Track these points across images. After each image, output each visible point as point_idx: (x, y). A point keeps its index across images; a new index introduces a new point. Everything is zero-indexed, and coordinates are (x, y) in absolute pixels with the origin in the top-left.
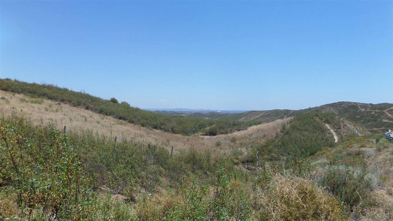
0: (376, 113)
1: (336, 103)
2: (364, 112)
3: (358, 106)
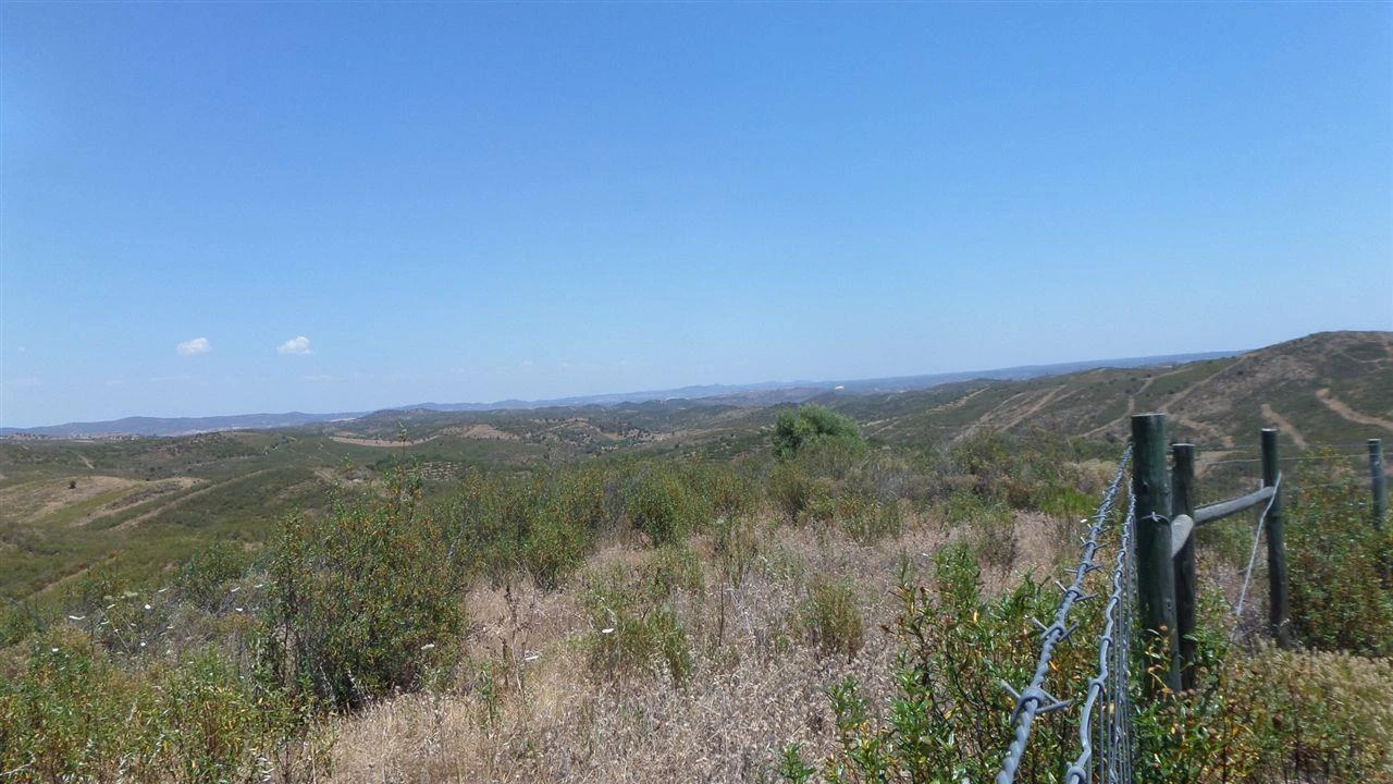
3: (1381, 345)
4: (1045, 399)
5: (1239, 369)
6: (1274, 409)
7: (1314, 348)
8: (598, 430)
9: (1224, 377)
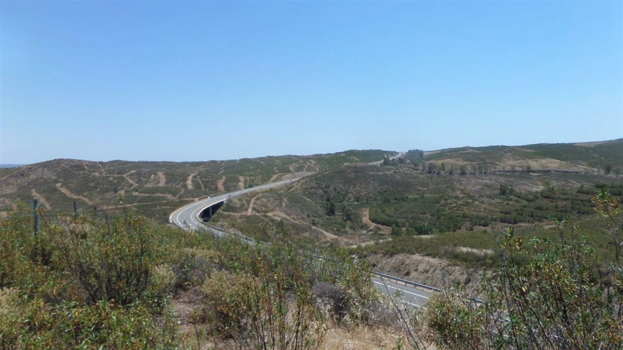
0: (114, 178)
1: (51, 161)
2: (99, 177)
3: (83, 166)
5: (22, 173)
6: (37, 191)
7: (56, 166)
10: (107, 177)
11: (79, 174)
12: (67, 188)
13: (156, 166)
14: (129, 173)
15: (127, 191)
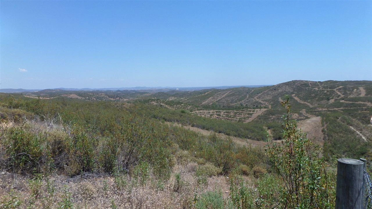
0: (328, 91)
1: (290, 82)
2: (318, 90)
3: (308, 84)
4: (226, 94)
5: (275, 88)
6: (281, 99)
7: (293, 84)
8: (108, 97)
9: (271, 90)
10: (323, 90)
11: (306, 89)
12: (298, 97)
13: (358, 84)
14: (338, 88)
15: (336, 100)
